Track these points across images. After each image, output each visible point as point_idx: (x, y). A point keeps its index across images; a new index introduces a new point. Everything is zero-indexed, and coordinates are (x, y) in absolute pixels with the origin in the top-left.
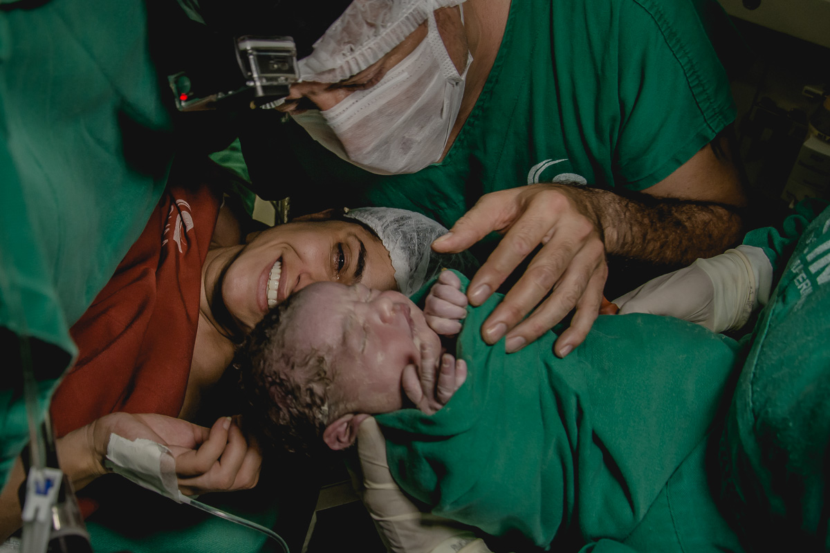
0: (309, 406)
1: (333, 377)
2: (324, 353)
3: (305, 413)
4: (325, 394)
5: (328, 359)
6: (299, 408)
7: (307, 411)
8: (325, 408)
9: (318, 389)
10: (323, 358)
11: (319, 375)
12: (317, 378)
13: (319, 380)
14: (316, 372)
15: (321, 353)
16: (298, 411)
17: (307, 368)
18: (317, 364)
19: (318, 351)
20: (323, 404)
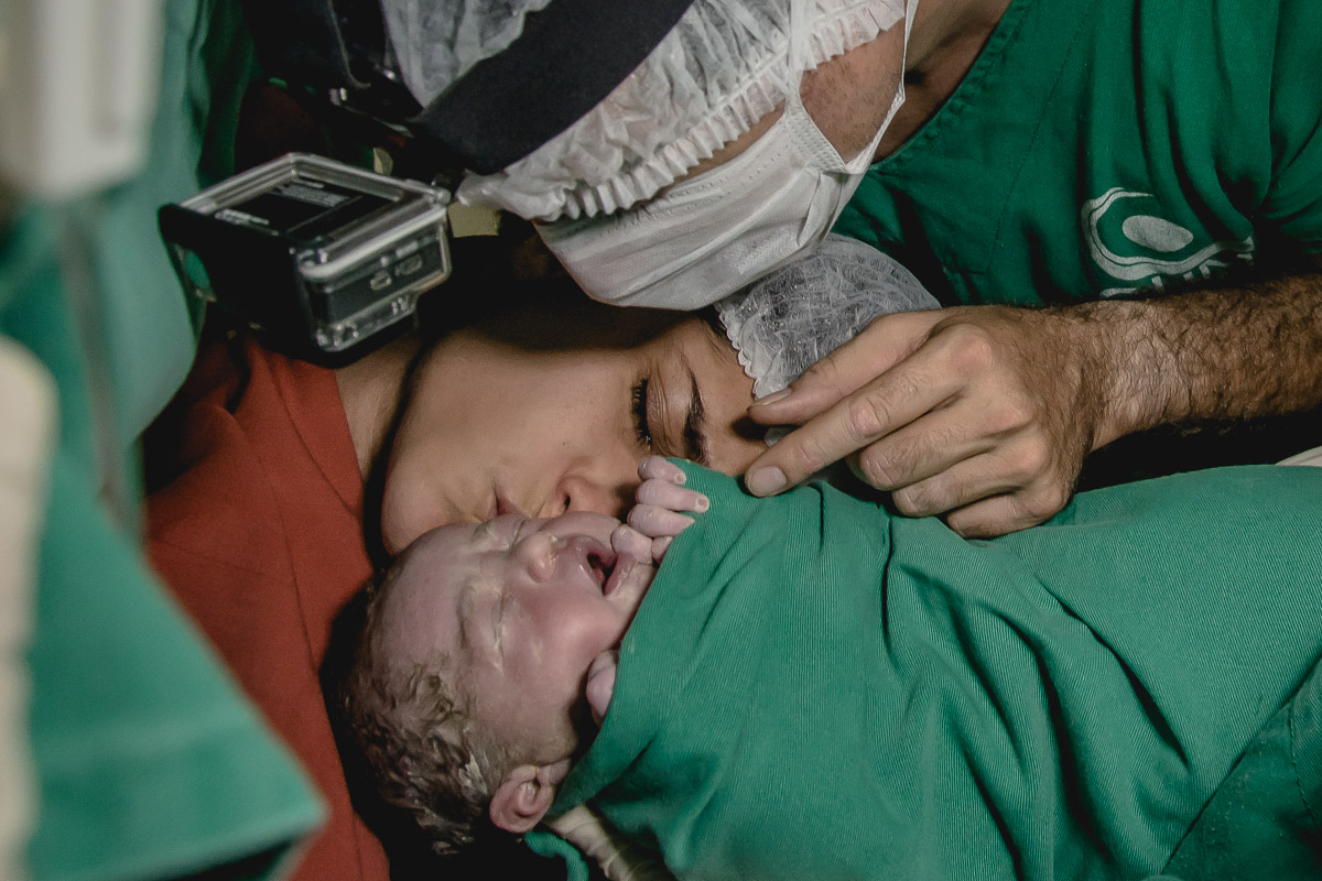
0: (443, 768)
1: (468, 708)
2: (436, 669)
3: (439, 780)
4: (463, 739)
5: (448, 679)
6: (427, 776)
7: (442, 777)
8: (473, 765)
9: (448, 734)
10: (438, 678)
11: (442, 709)
12: (440, 716)
13: (446, 717)
14: (434, 705)
15: (432, 671)
16: (426, 780)
17: (418, 702)
18: (431, 690)
19: (425, 667)
20: (466, 760)
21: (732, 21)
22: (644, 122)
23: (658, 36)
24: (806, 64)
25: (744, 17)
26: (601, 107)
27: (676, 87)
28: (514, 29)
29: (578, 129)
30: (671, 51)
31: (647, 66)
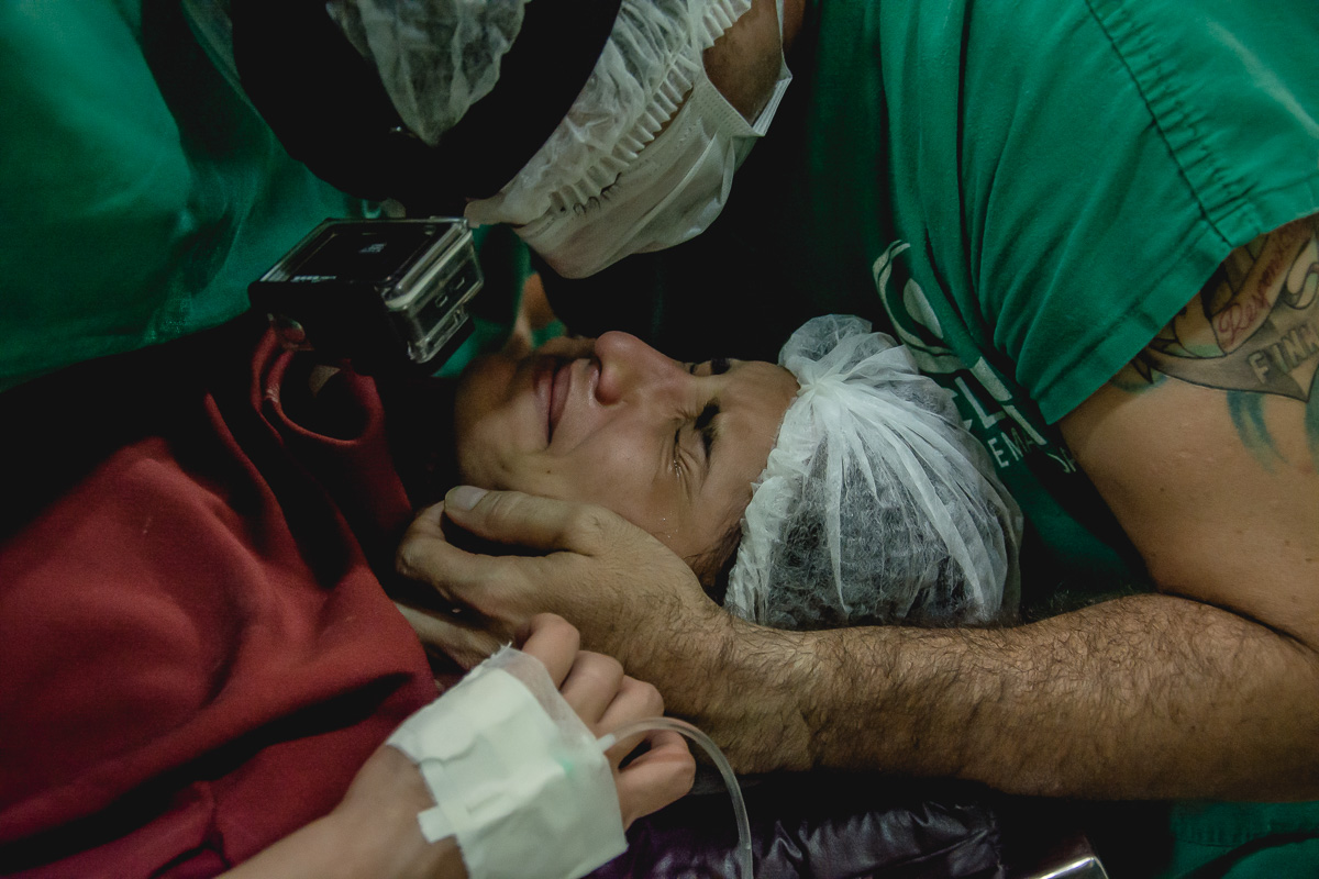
21: (648, 22)
22: (605, 122)
23: (598, 49)
24: (704, 44)
25: (657, 15)
26: (567, 120)
27: (620, 88)
28: (494, 73)
29: (553, 143)
30: (611, 61)
31: (596, 77)
